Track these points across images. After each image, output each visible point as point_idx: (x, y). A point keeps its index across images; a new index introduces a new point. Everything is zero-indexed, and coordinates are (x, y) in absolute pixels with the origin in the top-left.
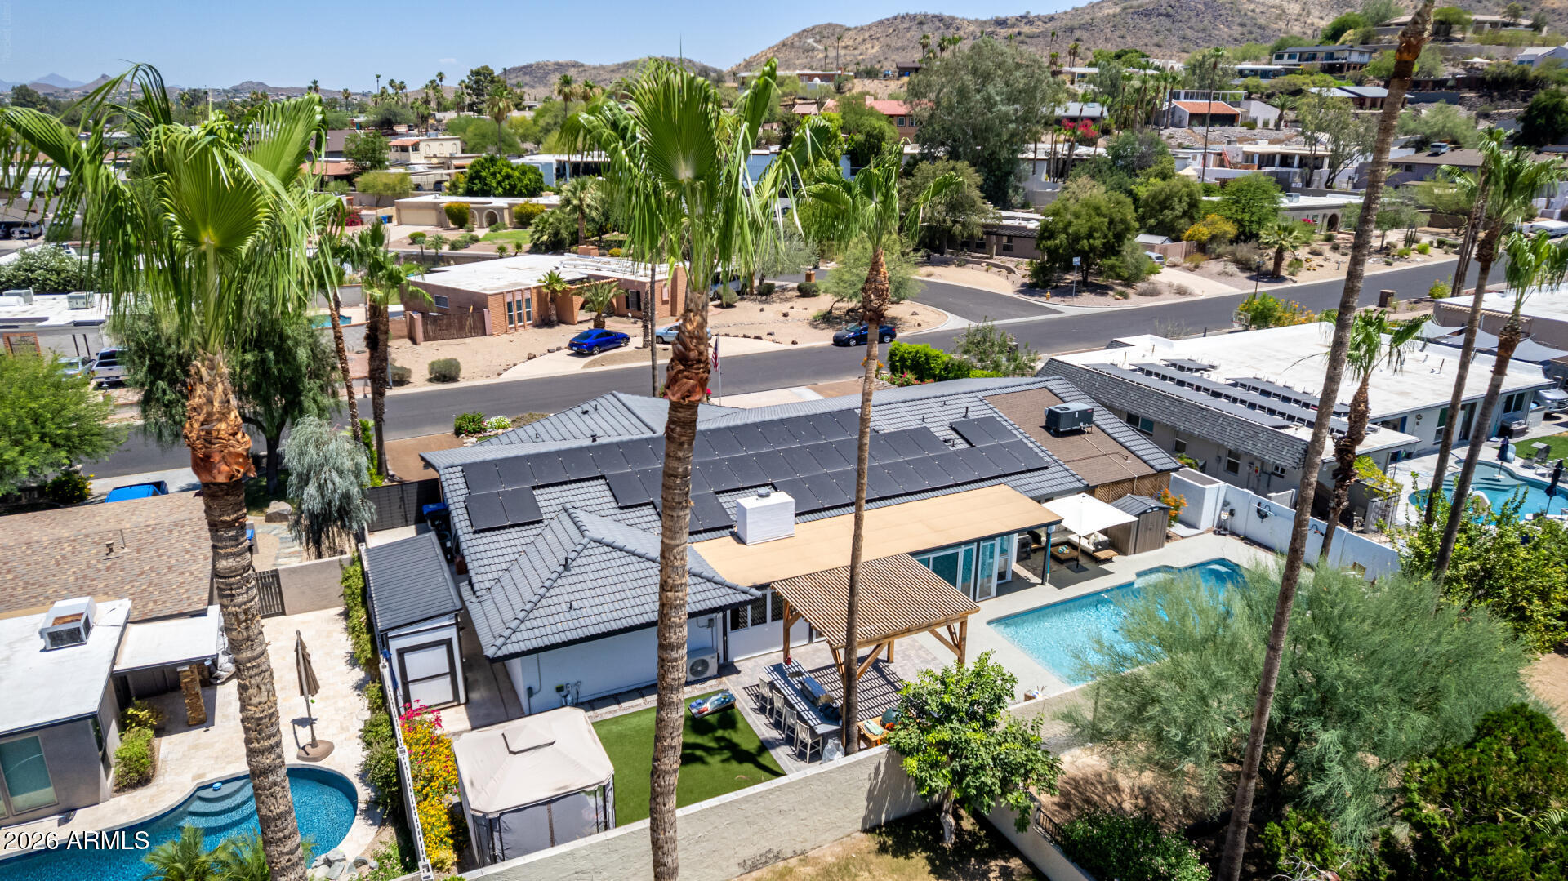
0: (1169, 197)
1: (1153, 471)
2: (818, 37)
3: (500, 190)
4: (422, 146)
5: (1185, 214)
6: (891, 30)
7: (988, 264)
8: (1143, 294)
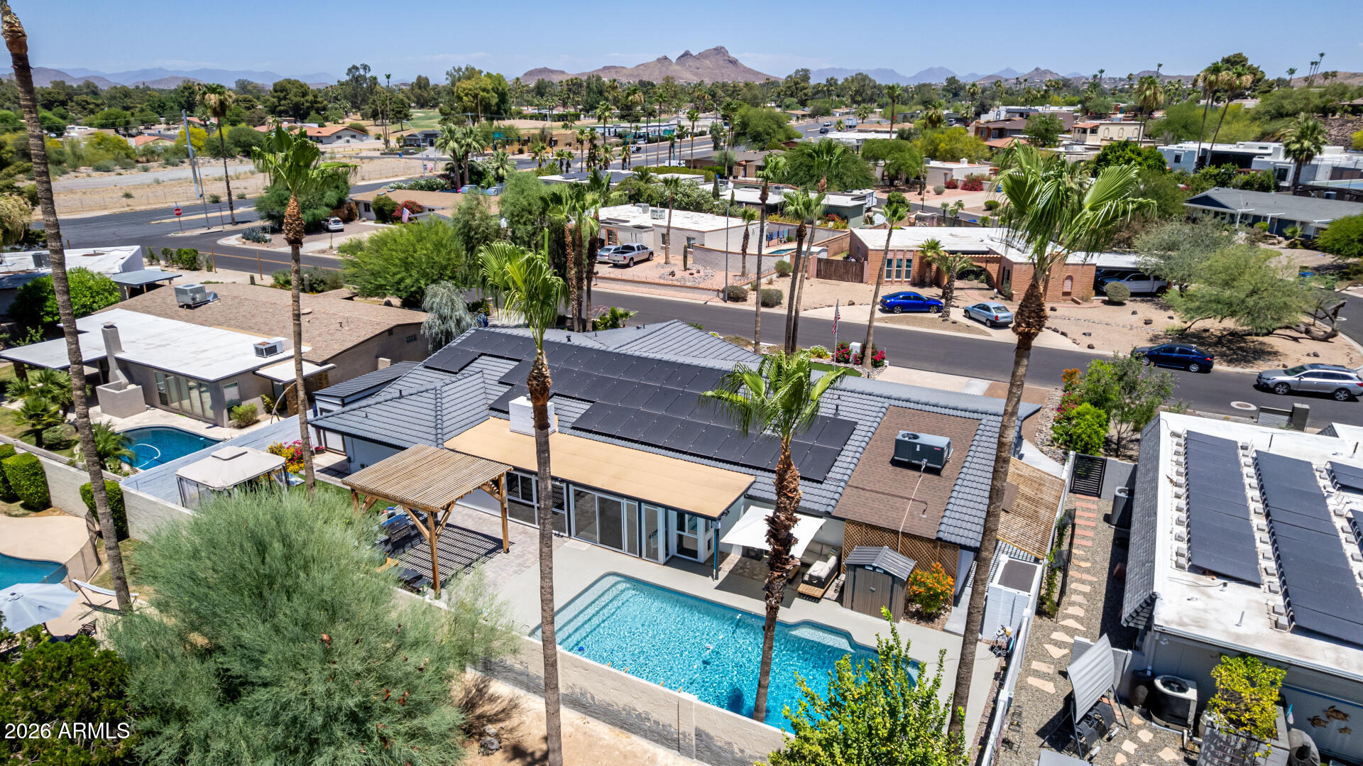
4: (1101, 130)
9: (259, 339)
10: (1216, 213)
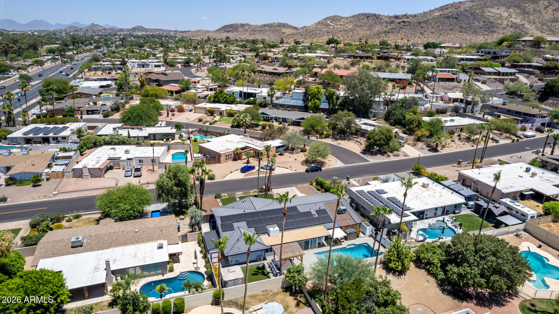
0: (413, 121)
1: (355, 223)
2: (331, 20)
3: (223, 101)
4: (200, 81)
5: (417, 126)
6: (357, 19)
7: (356, 141)
8: (395, 156)
9: (153, 244)
10: (266, 117)
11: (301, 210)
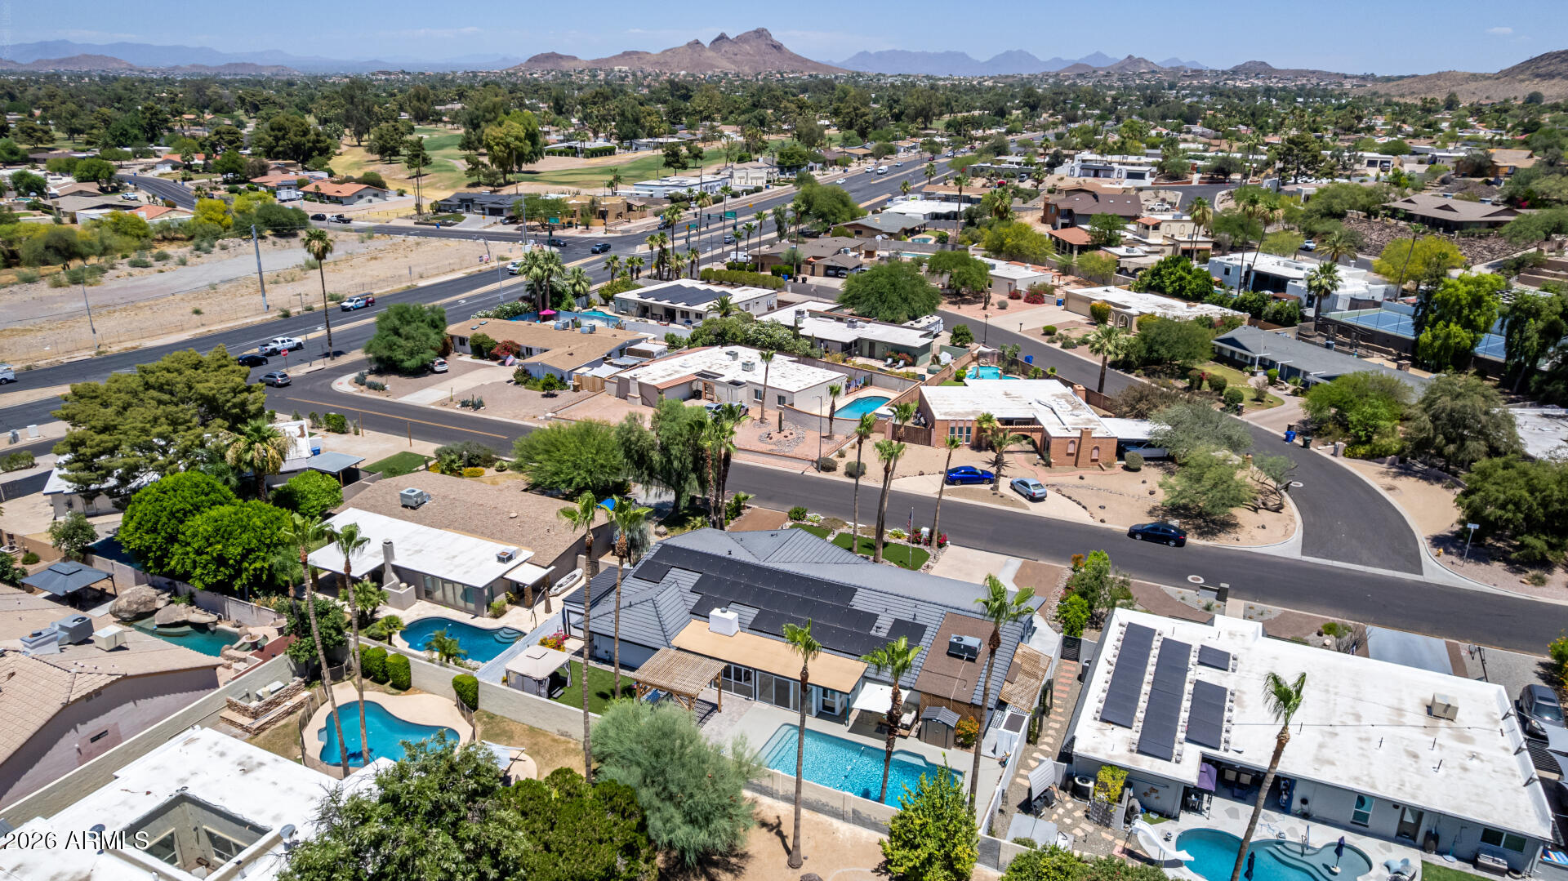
1: (969, 702)
4: (1163, 226)
9: (501, 548)
10: (1241, 355)
11: (859, 603)
